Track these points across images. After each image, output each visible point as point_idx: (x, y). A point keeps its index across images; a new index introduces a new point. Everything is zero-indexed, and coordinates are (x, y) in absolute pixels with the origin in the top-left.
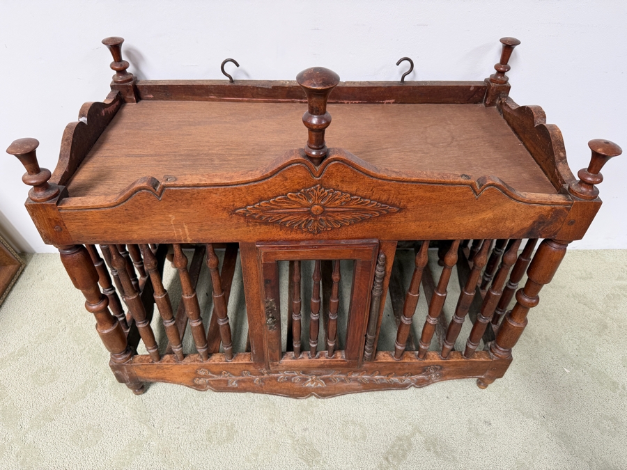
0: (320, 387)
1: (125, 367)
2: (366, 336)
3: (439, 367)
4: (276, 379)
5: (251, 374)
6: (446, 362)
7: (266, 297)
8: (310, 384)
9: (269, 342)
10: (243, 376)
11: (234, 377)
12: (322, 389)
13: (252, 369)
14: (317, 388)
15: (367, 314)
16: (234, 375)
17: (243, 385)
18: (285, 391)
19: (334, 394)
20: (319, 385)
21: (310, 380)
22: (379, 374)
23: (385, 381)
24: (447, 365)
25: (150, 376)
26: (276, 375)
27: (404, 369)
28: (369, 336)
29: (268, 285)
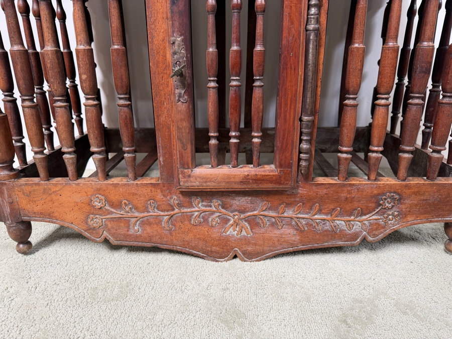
0: (245, 238)
1: (5, 188)
2: (301, 120)
3: (397, 197)
4: (189, 217)
5: (158, 209)
6: (406, 186)
7: (173, 32)
8: (231, 230)
9: (178, 127)
10: (148, 212)
11: (137, 214)
12: (246, 241)
13: (160, 196)
14: (240, 239)
15: (301, 72)
16: (137, 209)
17: (149, 229)
18: (201, 244)
19: (263, 253)
20: (244, 233)
21: (231, 222)
22: (320, 211)
23: (328, 227)
24: (408, 191)
25: (36, 209)
26: (189, 210)
27: (352, 200)
28: (305, 118)
29: (175, 8)
